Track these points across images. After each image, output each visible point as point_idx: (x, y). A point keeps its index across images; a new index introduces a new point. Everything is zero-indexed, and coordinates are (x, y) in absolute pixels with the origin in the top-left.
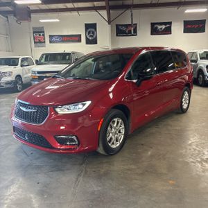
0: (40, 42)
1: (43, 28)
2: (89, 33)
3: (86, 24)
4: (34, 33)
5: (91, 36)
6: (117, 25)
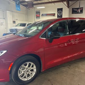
0: (38, 17)
1: (39, 11)
2: (59, 12)
3: (58, 9)
4: (36, 13)
5: (60, 14)
6: (73, 9)
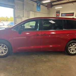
0: (58, 16)
1: (60, 11)
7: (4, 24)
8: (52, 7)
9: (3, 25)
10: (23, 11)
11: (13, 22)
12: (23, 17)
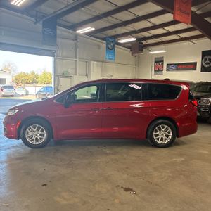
0: (159, 70)
1: (163, 57)
2: (206, 60)
3: (203, 52)
4: (155, 62)
5: (207, 64)
7: (27, 91)
8: (142, 51)
9: (27, 94)
10: (76, 61)
11: (52, 85)
12: (76, 74)
